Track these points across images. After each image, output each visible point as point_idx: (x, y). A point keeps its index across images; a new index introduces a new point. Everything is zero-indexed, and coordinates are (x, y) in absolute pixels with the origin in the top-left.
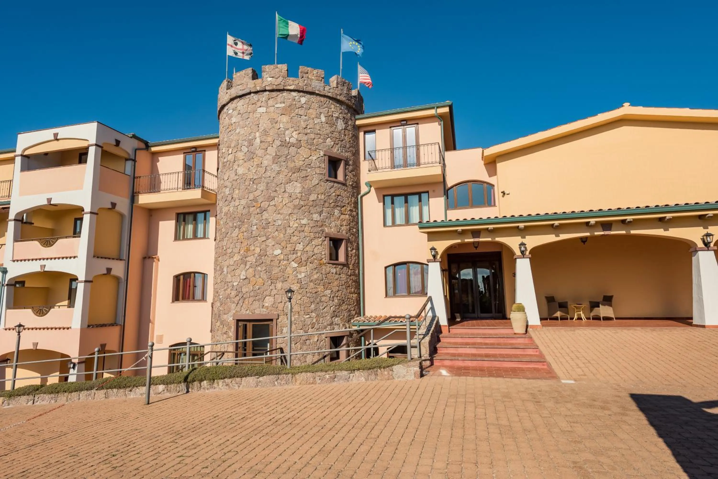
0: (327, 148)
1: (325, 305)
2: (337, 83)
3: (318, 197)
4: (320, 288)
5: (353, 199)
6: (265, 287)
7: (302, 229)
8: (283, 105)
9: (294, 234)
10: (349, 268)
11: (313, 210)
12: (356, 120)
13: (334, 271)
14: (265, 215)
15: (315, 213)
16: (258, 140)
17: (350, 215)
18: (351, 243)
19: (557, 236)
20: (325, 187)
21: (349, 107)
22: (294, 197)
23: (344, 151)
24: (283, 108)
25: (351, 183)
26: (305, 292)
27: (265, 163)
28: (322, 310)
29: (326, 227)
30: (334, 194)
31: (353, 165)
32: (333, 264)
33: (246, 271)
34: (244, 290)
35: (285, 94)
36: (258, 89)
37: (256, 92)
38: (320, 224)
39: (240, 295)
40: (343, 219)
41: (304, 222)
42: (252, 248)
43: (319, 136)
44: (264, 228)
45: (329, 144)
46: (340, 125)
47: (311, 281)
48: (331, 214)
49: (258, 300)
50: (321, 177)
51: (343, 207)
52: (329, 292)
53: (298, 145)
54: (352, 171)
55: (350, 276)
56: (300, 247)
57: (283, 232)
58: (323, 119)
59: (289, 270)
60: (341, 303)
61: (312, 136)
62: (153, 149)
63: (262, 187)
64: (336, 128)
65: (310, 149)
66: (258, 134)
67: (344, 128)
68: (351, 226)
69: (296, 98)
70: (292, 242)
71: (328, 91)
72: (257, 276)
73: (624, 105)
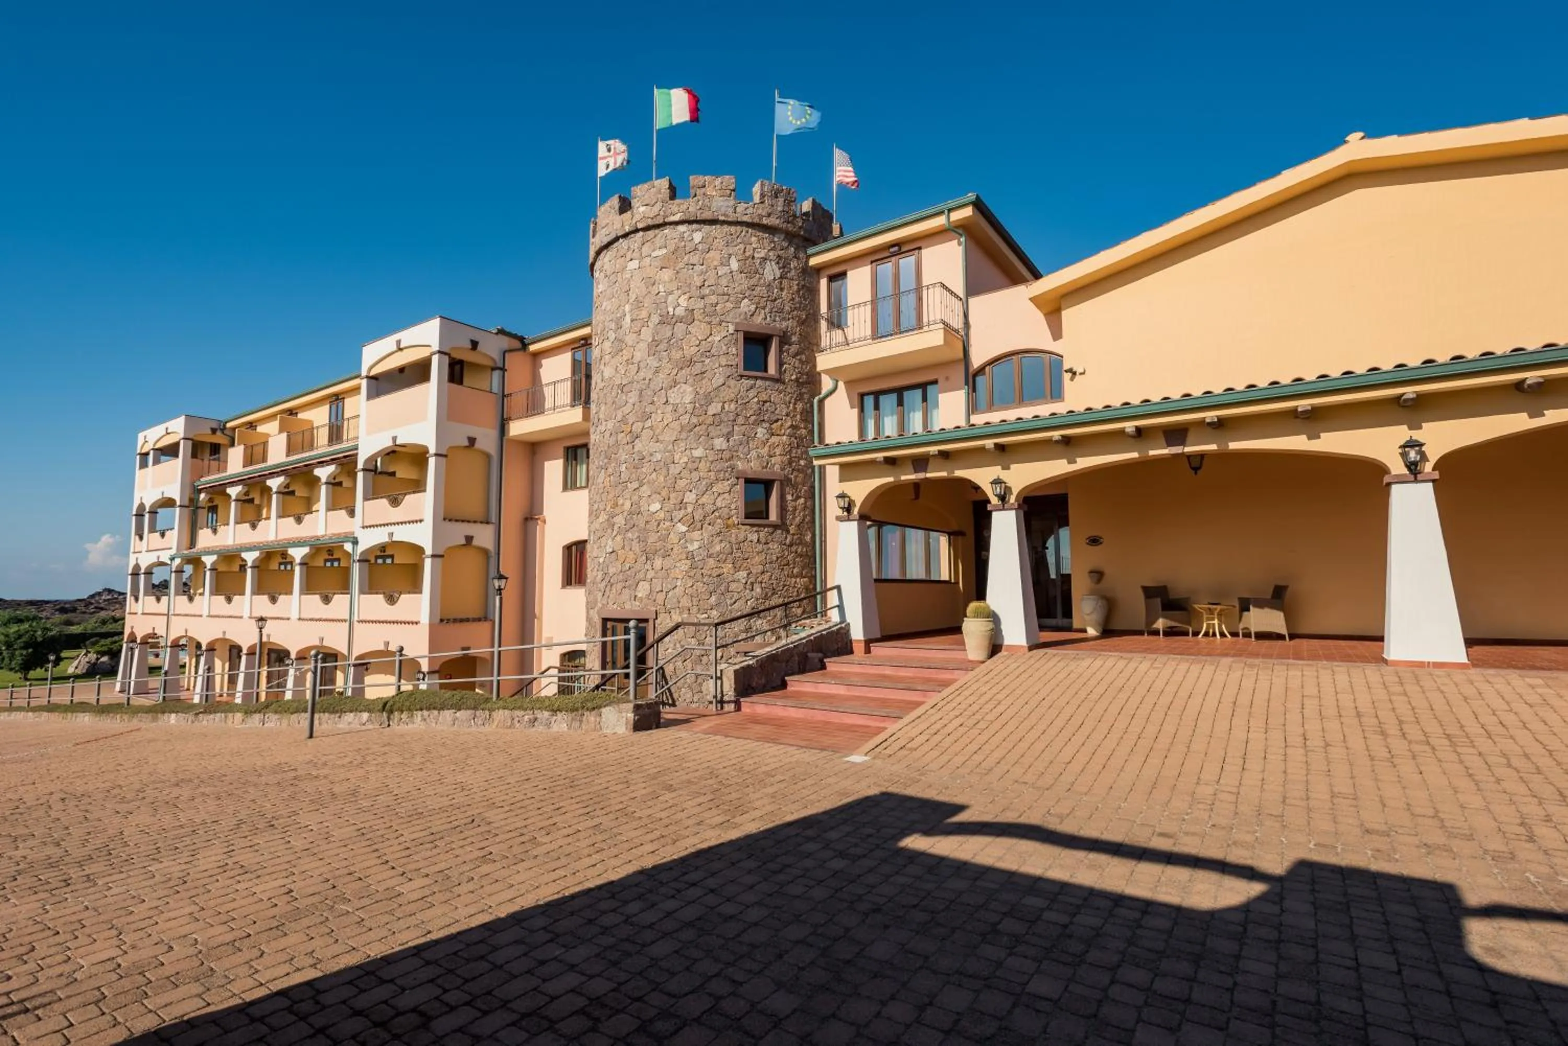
0: (742, 317)
1: (736, 596)
2: (763, 196)
3: (723, 408)
4: (727, 567)
5: (799, 406)
6: (637, 567)
7: (695, 465)
8: (664, 251)
9: (682, 474)
10: (788, 531)
11: (714, 431)
12: (808, 257)
13: (755, 537)
14: (638, 445)
15: (718, 436)
16: (628, 318)
17: (790, 436)
18: (795, 486)
19: (1072, 461)
20: (737, 389)
21: (790, 237)
22: (681, 410)
23: (777, 319)
24: (664, 256)
25: (794, 377)
26: (698, 576)
27: (638, 356)
28: (731, 605)
29: (740, 459)
30: (756, 400)
31: (799, 343)
32: (752, 525)
33: (613, 539)
34: (612, 570)
35: (667, 231)
36: (627, 229)
37: (625, 236)
38: (728, 456)
39: (607, 579)
40: (774, 443)
41: (698, 453)
42: (620, 501)
43: (727, 297)
44: (636, 468)
45: (746, 309)
46: (771, 271)
47: (710, 556)
48: (749, 438)
49: (629, 587)
50: (729, 371)
51: (777, 421)
52: (742, 574)
53: (689, 318)
54: (797, 354)
55: (791, 545)
56: (690, 497)
57: (664, 471)
58: (734, 265)
59: (673, 538)
60: (769, 594)
61: (713, 299)
62: (533, 348)
63: (633, 397)
64: (760, 278)
65: (709, 323)
66: (627, 308)
67: (778, 275)
68: (793, 455)
69: (686, 235)
70: (677, 488)
71: (743, 212)
72: (627, 548)
73: (1347, 139)
